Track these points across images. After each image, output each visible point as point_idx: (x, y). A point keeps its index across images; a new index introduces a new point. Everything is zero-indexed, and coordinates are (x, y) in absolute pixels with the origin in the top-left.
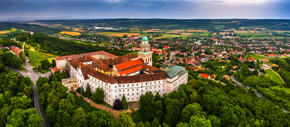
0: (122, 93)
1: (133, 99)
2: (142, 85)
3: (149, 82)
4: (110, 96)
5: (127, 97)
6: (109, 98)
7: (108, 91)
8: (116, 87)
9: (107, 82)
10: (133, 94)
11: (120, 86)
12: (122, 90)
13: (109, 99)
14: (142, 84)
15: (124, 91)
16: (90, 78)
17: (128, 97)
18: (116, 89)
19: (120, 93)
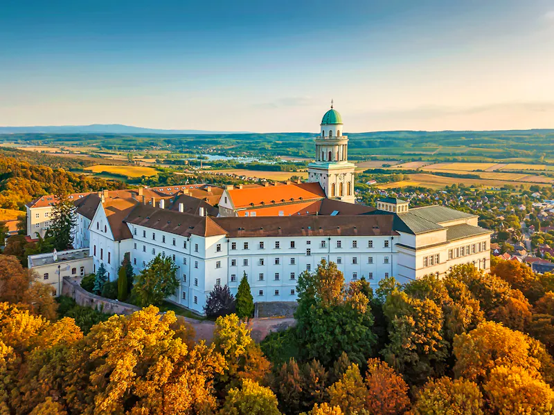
0: (239, 271)
1: (277, 293)
2: (309, 246)
3: (335, 239)
4: (196, 281)
5: (255, 286)
6: (195, 288)
7: (193, 265)
8: (219, 249)
9: (189, 235)
10: (277, 276)
11: (234, 247)
12: (240, 262)
13: (195, 291)
14: (309, 243)
15: (246, 263)
16: (135, 237)
17: (261, 285)
18: (219, 254)
19: (233, 270)
